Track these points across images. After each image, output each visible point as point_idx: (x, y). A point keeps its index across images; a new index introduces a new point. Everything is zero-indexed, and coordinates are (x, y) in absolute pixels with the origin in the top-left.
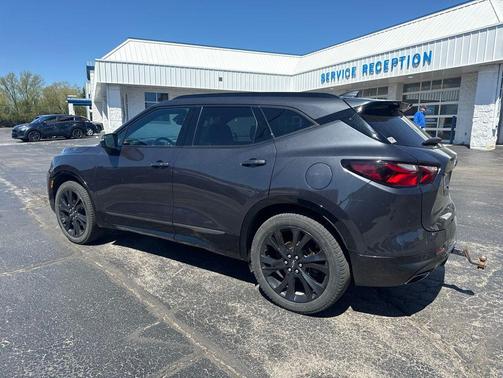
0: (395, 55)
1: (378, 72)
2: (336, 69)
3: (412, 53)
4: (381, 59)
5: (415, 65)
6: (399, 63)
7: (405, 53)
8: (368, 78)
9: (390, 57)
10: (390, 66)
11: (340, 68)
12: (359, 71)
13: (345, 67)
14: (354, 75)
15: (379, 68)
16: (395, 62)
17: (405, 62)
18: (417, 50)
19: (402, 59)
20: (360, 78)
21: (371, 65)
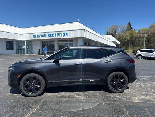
0: (58, 33)
1: (53, 36)
2: (39, 34)
3: (63, 33)
4: (54, 33)
5: (64, 36)
6: (59, 35)
7: (61, 32)
8: (50, 38)
9: (56, 33)
10: (56, 35)
11: (40, 34)
12: (47, 35)
13: (42, 34)
14: (45, 37)
15: (53, 35)
16: (58, 34)
17: (61, 35)
18: (64, 32)
19: (60, 34)
20: (47, 38)
21: (51, 34)
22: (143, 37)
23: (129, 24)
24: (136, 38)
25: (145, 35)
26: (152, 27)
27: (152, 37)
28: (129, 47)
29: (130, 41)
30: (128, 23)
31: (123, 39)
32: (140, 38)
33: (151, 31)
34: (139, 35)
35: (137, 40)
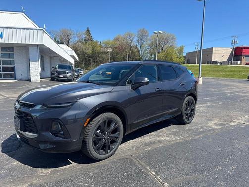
22: (107, 53)
23: (88, 30)
24: (99, 53)
25: (110, 51)
26: (117, 39)
27: (118, 53)
28: (91, 66)
29: (92, 57)
30: (86, 29)
31: (82, 53)
32: (103, 53)
33: (116, 46)
34: (102, 49)
35: (100, 55)
